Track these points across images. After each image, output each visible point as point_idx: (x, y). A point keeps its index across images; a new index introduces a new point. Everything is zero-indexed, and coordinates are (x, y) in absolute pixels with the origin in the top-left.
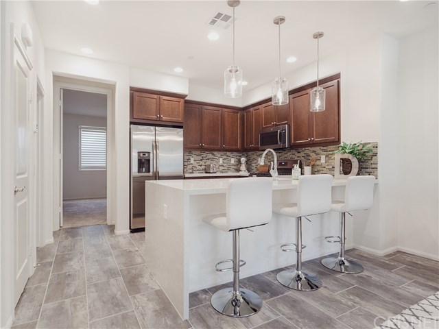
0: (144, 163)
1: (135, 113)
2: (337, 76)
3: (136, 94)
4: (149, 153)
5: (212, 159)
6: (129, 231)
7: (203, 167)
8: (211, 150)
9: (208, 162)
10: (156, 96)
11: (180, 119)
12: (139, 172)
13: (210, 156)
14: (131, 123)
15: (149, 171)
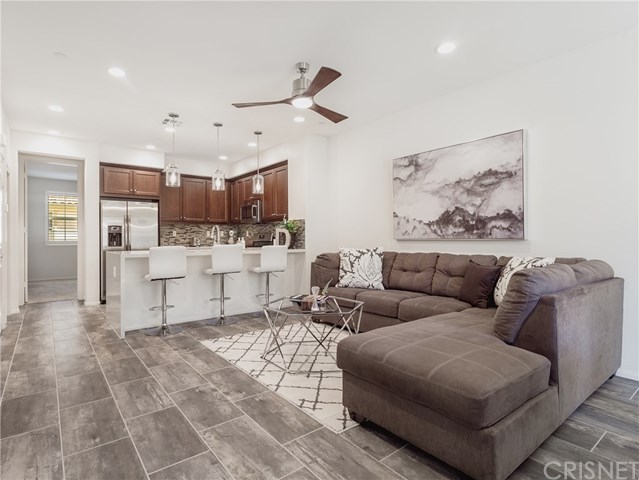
0: (115, 237)
1: (106, 187)
2: (285, 163)
3: (107, 169)
4: (120, 227)
5: (198, 233)
6: (99, 302)
7: (187, 240)
8: (197, 223)
9: (194, 235)
10: (128, 171)
11: (155, 194)
12: (109, 245)
13: (196, 229)
14: (102, 197)
15: (120, 245)
